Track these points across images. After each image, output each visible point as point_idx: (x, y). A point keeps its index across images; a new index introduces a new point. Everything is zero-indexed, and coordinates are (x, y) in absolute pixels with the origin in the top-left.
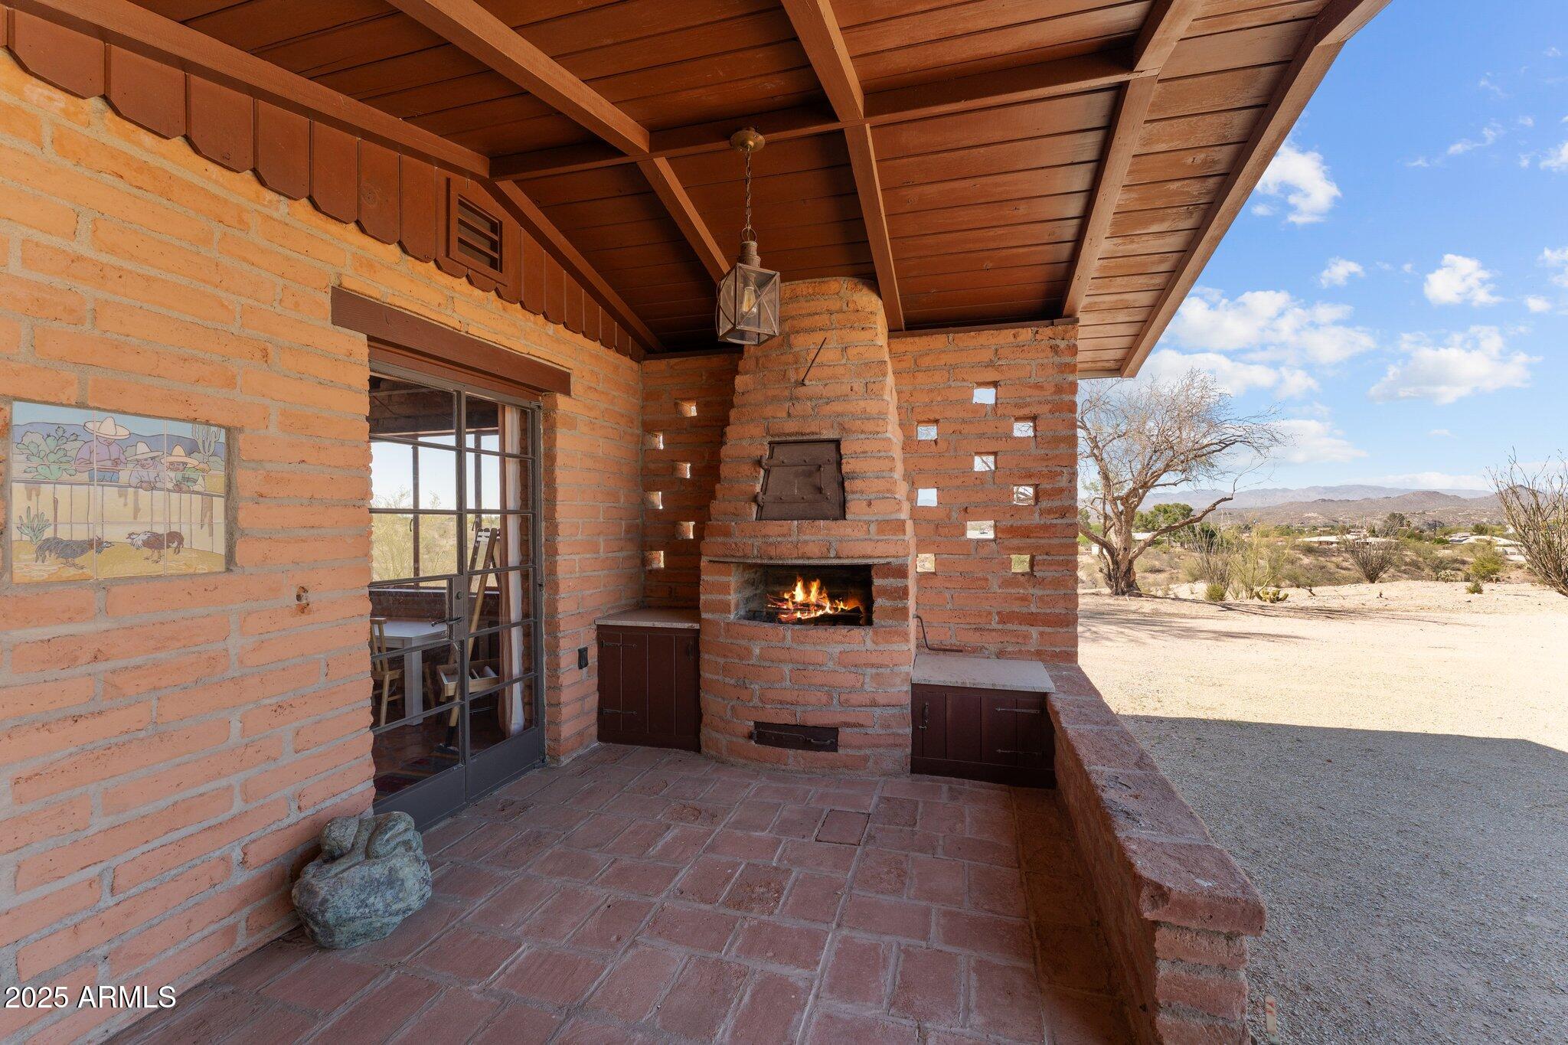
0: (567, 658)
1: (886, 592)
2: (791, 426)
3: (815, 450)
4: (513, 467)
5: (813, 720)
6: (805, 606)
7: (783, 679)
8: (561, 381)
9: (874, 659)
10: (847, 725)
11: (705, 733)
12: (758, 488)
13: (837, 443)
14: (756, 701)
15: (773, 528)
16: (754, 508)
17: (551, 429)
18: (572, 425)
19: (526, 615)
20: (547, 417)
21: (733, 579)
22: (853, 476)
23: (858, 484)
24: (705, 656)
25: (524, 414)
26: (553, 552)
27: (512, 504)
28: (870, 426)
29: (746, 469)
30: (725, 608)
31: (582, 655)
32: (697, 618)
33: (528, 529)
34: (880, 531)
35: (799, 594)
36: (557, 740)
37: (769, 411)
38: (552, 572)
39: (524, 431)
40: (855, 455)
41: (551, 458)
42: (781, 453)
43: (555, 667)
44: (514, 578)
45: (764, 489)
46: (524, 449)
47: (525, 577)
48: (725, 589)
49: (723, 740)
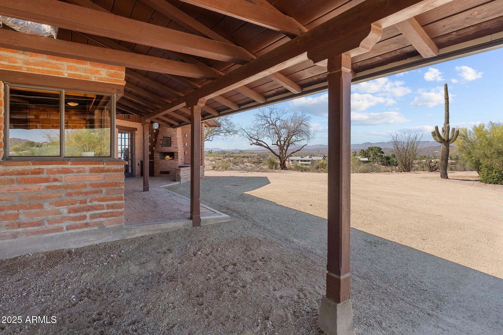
0: (137, 164)
1: (176, 155)
2: (165, 135)
3: (168, 138)
4: (130, 140)
5: (167, 170)
6: (168, 158)
7: (163, 166)
8: (136, 129)
9: (174, 163)
10: (171, 171)
11: (155, 174)
12: (161, 143)
13: (171, 137)
14: (160, 169)
15: (162, 148)
16: (160, 146)
17: (135, 135)
18: (137, 134)
19: (131, 158)
20: (134, 134)
21: (158, 154)
22: (172, 142)
23: (173, 143)
24: (155, 164)
25: (131, 134)
26: (135, 150)
27: (130, 145)
28: (175, 136)
29: (160, 140)
30: (157, 158)
31: (139, 164)
32: (154, 160)
33: (132, 148)
34: (175, 148)
35: (167, 157)
36: (135, 174)
37: (163, 133)
38: (135, 153)
39: (131, 135)
40: (173, 139)
41: (135, 139)
42: (164, 139)
43: (135, 165)
44: (130, 154)
45: (162, 143)
46: (131, 138)
47: (131, 154)
48: (157, 155)
49: (156, 174)
